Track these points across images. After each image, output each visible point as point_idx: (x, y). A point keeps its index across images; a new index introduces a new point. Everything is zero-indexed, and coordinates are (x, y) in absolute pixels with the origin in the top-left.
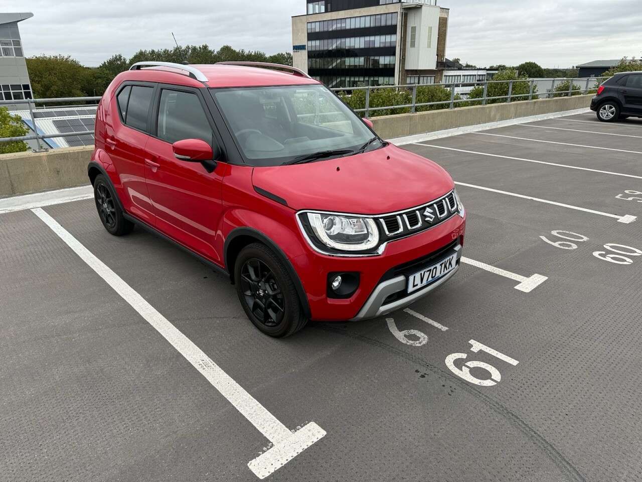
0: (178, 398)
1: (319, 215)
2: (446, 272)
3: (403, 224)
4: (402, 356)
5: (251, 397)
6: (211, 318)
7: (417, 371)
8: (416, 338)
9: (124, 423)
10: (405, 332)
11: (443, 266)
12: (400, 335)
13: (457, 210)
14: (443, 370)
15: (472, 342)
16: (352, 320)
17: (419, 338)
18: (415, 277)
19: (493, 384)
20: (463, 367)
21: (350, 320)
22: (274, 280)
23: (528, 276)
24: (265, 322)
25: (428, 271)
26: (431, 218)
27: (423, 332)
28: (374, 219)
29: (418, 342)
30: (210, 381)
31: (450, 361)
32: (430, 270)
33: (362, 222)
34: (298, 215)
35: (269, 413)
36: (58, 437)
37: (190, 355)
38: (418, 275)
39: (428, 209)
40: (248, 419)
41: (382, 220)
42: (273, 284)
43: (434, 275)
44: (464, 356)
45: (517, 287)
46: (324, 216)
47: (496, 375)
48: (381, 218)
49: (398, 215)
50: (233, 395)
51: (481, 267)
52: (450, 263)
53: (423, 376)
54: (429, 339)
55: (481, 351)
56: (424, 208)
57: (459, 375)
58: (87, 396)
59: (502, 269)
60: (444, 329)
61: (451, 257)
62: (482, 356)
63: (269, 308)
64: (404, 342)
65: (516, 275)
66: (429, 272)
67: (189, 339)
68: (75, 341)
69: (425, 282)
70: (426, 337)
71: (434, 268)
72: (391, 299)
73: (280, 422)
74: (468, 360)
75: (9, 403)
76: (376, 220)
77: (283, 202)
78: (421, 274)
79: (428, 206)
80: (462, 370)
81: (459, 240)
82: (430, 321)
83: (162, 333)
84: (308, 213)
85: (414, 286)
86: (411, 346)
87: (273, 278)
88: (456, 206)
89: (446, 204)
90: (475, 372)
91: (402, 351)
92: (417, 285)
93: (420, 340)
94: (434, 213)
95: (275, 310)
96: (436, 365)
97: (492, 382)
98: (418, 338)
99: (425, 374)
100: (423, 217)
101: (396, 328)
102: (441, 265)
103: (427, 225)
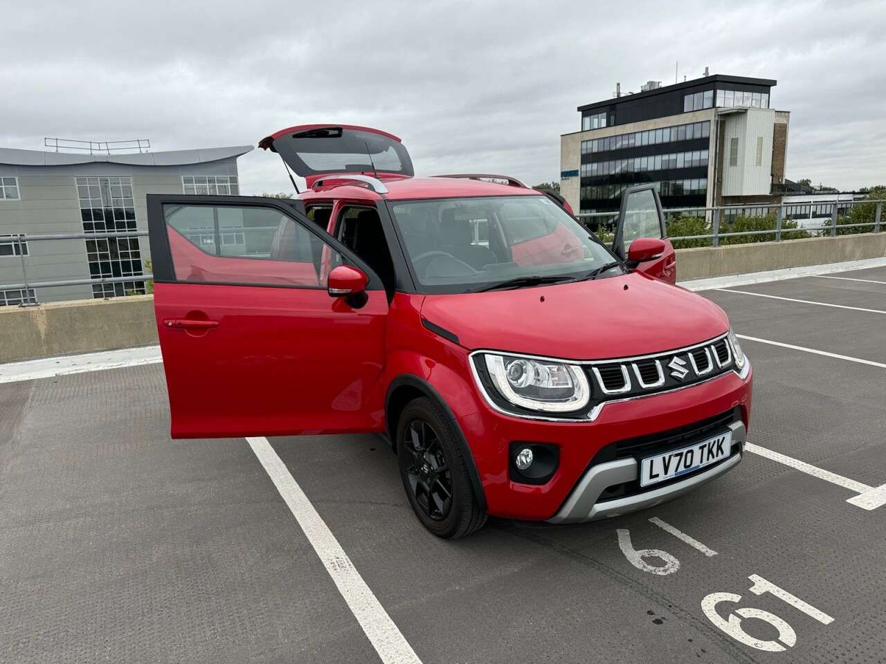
0: (291, 604)
1: (502, 357)
2: (712, 461)
3: (631, 377)
4: (631, 587)
5: (389, 618)
6: (364, 502)
7: (650, 613)
8: (659, 563)
9: (213, 627)
10: (645, 552)
11: (706, 450)
12: (634, 557)
13: (734, 366)
14: (695, 617)
15: (754, 578)
16: (552, 521)
17: (666, 563)
18: (652, 462)
19: (780, 648)
20: (731, 616)
21: (547, 521)
22: (442, 450)
23: (875, 484)
24: (431, 513)
25: (677, 455)
27: (673, 555)
28: (582, 366)
29: (662, 569)
30: (338, 586)
31: (709, 604)
32: (681, 454)
33: (565, 370)
34: (473, 356)
35: (406, 643)
36: (130, 634)
37: (322, 549)
38: (658, 460)
39: (675, 359)
40: (375, 646)
41: (595, 370)
42: (441, 457)
43: (688, 463)
44: (736, 598)
45: (851, 501)
46: (508, 360)
47: (788, 635)
48: (595, 366)
49: (623, 363)
50: (363, 610)
51: (793, 466)
52: (719, 448)
53: (658, 622)
54: (682, 566)
55: (767, 594)
57: (722, 628)
58: (181, 586)
59: (829, 470)
60: (711, 553)
61: (721, 438)
62: (767, 602)
63: (434, 492)
64: (639, 567)
65: (853, 481)
66: (679, 457)
67: (328, 527)
68: (190, 515)
69: (672, 473)
70: (677, 562)
71: (688, 452)
72: (612, 492)
73: (418, 659)
74: (742, 604)
75: (91, 583)
76: (587, 369)
77: (453, 338)
78: (664, 459)
79: (678, 355)
80: (727, 620)
81: (737, 413)
82: (689, 540)
83: (296, 517)
84: (486, 355)
85: (652, 477)
86: (649, 573)
87: (440, 448)
88: (730, 359)
89: (712, 354)
90: (751, 626)
91: (633, 581)
92: (657, 476)
93: (667, 566)
94: (688, 366)
95: (443, 496)
96: (683, 607)
97: (778, 645)
98: (663, 563)
99: (664, 618)
101: (631, 544)
102: (702, 448)
103: (673, 382)
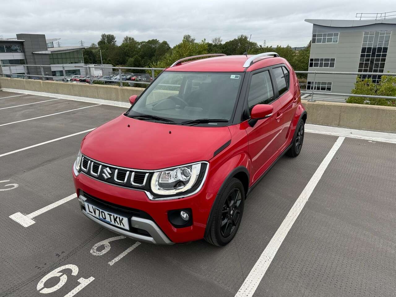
2: (117, 225)
4: (80, 245)
7: (63, 252)
10: (107, 245)
11: (112, 217)
14: (60, 264)
17: (100, 251)
18: (88, 205)
20: (61, 273)
27: (107, 253)
39: (108, 169)
43: (104, 217)
44: (74, 274)
47: (48, 291)
52: (121, 222)
57: (53, 271)
60: (112, 263)
64: (96, 245)
69: (97, 216)
70: (101, 254)
71: (102, 212)
78: (93, 207)
80: (58, 273)
82: (122, 255)
85: (90, 211)
86: (91, 248)
90: (55, 281)
91: (85, 245)
96: (67, 260)
99: (59, 256)
100: (102, 172)
101: (113, 240)
102: (109, 215)
103: (101, 178)
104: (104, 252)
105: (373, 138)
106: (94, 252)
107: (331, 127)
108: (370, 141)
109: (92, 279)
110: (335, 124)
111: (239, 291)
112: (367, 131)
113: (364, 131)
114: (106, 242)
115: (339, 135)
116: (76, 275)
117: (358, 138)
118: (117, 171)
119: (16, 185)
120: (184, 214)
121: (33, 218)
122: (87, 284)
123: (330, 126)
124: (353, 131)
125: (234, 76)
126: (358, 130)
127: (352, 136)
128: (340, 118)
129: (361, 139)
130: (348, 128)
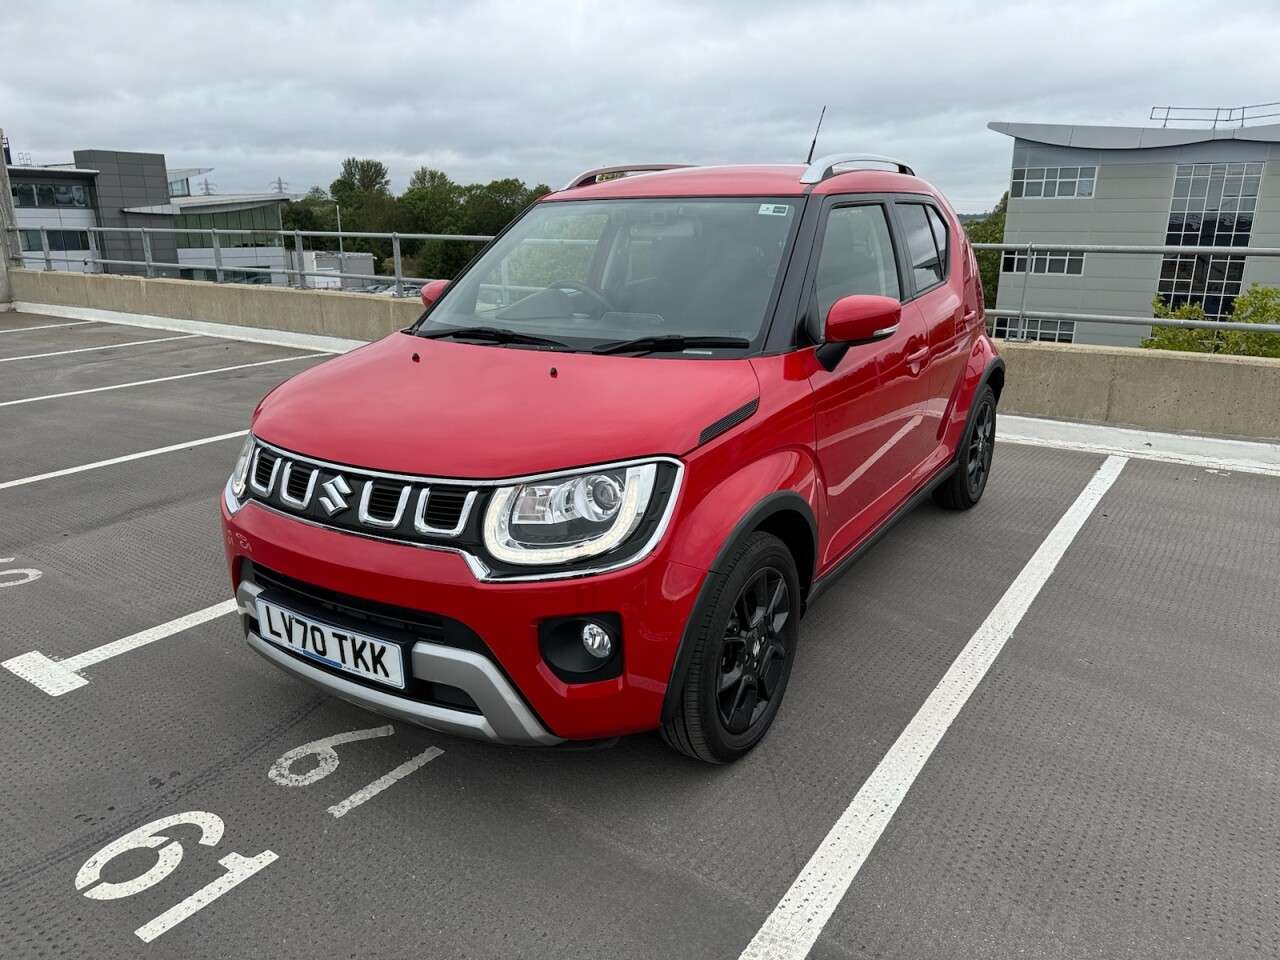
26: (334, 505)
56: (335, 473)
100: (320, 491)
104: (315, 776)
105: (1221, 462)
106: (281, 774)
107: (1081, 425)
108: (1211, 471)
109: (268, 857)
110: (1094, 416)
111: (780, 905)
112: (1201, 438)
113: (1191, 438)
114: (324, 747)
115: (1110, 452)
116: (213, 845)
117: (1173, 461)
118: (368, 486)
119: (33, 574)
120: (593, 636)
121: (83, 670)
122: (249, 874)
123: (1080, 422)
124: (1153, 436)
125: (772, 207)
126: (1170, 435)
127: (1152, 454)
128: (1110, 395)
129: (1182, 462)
130: (1136, 429)
